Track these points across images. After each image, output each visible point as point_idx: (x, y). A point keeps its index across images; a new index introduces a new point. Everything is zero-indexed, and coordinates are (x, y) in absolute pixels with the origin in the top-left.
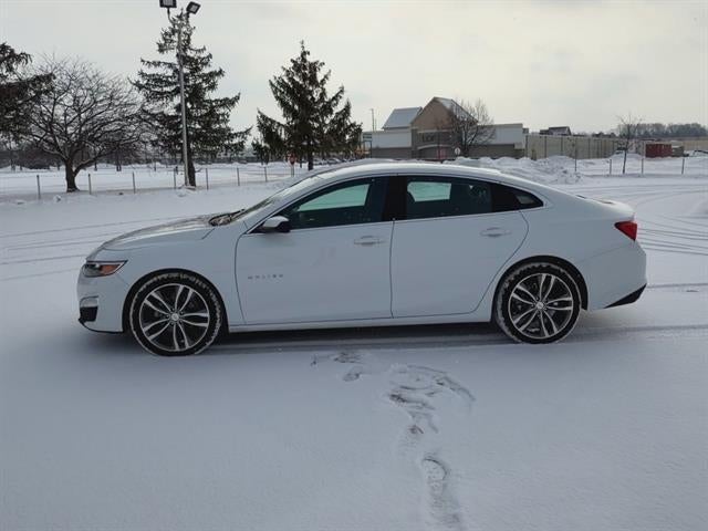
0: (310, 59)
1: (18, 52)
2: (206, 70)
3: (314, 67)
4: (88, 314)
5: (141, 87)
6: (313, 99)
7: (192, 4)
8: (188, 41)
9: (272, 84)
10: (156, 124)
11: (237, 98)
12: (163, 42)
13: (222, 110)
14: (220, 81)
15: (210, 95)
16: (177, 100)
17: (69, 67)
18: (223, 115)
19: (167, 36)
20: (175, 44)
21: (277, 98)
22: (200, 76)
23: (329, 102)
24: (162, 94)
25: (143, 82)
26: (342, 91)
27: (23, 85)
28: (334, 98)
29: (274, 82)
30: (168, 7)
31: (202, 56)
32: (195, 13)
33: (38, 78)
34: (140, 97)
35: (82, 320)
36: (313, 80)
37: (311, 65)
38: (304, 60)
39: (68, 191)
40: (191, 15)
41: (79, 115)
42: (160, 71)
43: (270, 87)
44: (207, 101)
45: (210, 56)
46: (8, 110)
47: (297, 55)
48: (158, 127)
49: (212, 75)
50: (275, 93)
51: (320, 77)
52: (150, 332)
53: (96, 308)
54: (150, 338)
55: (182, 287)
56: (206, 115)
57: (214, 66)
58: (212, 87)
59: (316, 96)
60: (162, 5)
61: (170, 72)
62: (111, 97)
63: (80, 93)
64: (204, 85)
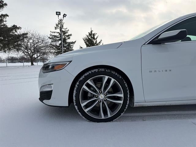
0: (93, 32)
1: (18, 26)
2: (67, 34)
3: (94, 35)
4: (45, 95)
5: (50, 38)
6: (94, 43)
7: (64, 14)
8: (63, 26)
9: (83, 39)
10: (54, 48)
11: (75, 42)
12: (56, 27)
13: (71, 45)
14: (71, 37)
15: (68, 41)
16: (60, 42)
17: (32, 32)
18: (72, 46)
19: (57, 25)
20: (59, 27)
21: (85, 42)
22: (66, 36)
23: (98, 44)
24: (56, 40)
25: (51, 37)
26: (101, 41)
27: (19, 36)
28: (99, 43)
29: (84, 38)
30: (58, 15)
31: (66, 30)
32: (65, 17)
33: (24, 34)
34: (50, 40)
35: (41, 99)
36: (94, 38)
37: (93, 34)
38: (91, 33)
39: (31, 65)
40: (64, 17)
41: (34, 45)
42: (55, 34)
43: (83, 40)
44: (68, 42)
45: (68, 30)
46: (15, 42)
47: (90, 32)
48: (55, 49)
49: (69, 35)
50: (84, 41)
51: (95, 37)
52: (87, 106)
53: (51, 91)
54: (86, 110)
55: (107, 77)
56: (67, 46)
57: (69, 33)
58: (69, 38)
59: (95, 42)
60: (57, 14)
61: (58, 34)
62: (43, 41)
63: (35, 39)
64: (67, 38)
